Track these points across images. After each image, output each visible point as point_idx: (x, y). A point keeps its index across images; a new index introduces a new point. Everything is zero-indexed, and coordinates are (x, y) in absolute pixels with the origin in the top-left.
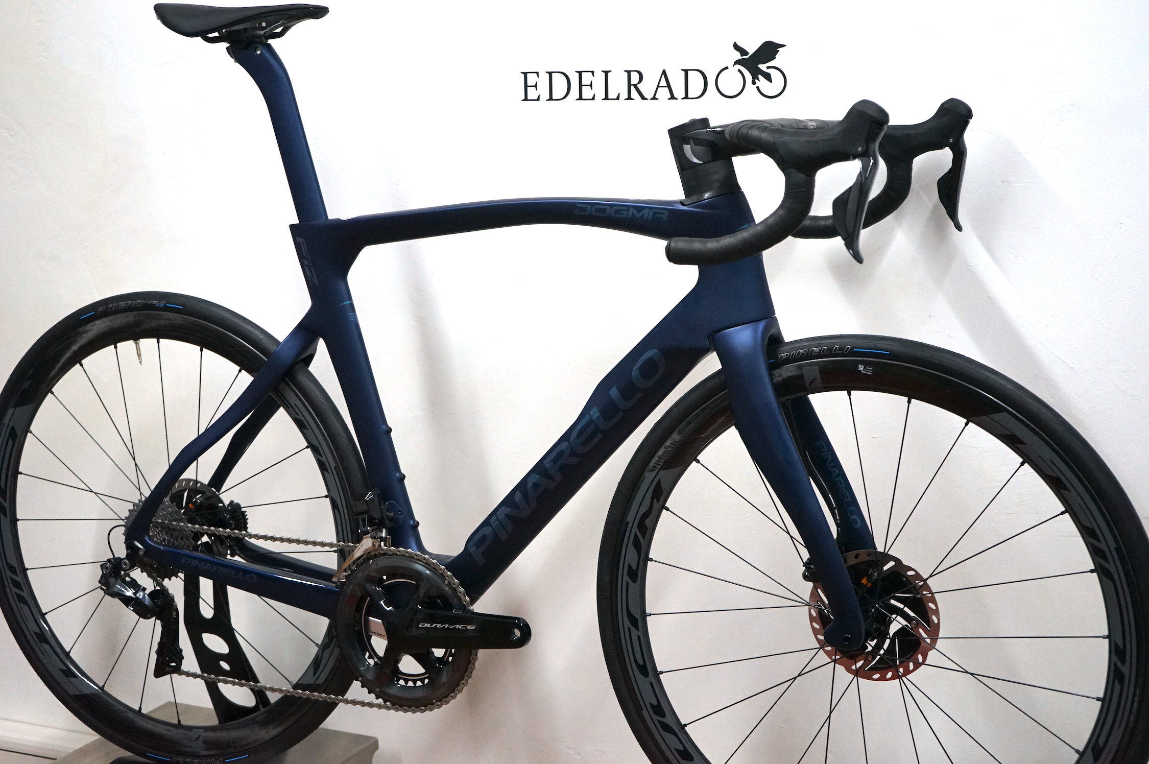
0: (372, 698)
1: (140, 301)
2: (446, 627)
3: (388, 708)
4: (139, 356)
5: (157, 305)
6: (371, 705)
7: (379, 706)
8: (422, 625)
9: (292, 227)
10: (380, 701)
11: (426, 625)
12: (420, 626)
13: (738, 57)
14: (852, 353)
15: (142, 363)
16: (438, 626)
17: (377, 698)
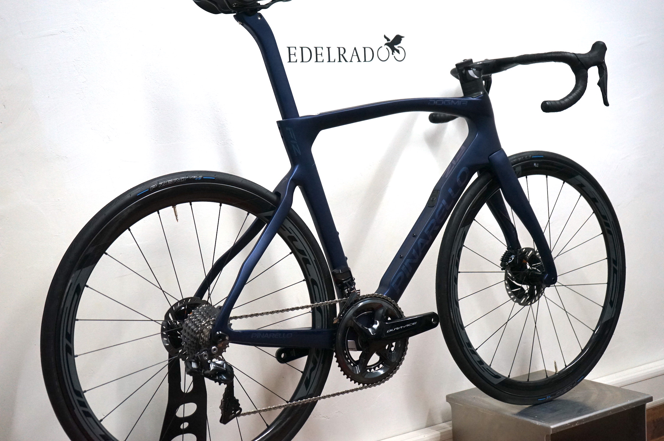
0: (357, 385)
1: (183, 178)
2: (401, 328)
3: (366, 388)
4: (176, 216)
5: (196, 179)
6: (356, 390)
7: (361, 389)
8: (389, 331)
9: (278, 122)
10: (361, 385)
11: (390, 330)
12: (388, 332)
13: (386, 41)
14: (532, 159)
15: (178, 221)
16: (397, 329)
17: (359, 384)
